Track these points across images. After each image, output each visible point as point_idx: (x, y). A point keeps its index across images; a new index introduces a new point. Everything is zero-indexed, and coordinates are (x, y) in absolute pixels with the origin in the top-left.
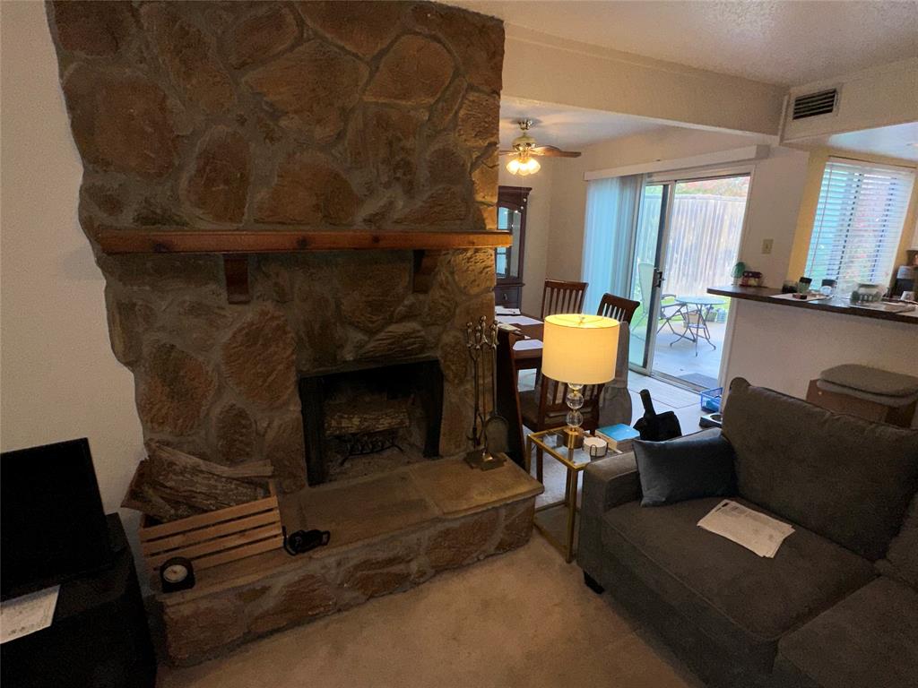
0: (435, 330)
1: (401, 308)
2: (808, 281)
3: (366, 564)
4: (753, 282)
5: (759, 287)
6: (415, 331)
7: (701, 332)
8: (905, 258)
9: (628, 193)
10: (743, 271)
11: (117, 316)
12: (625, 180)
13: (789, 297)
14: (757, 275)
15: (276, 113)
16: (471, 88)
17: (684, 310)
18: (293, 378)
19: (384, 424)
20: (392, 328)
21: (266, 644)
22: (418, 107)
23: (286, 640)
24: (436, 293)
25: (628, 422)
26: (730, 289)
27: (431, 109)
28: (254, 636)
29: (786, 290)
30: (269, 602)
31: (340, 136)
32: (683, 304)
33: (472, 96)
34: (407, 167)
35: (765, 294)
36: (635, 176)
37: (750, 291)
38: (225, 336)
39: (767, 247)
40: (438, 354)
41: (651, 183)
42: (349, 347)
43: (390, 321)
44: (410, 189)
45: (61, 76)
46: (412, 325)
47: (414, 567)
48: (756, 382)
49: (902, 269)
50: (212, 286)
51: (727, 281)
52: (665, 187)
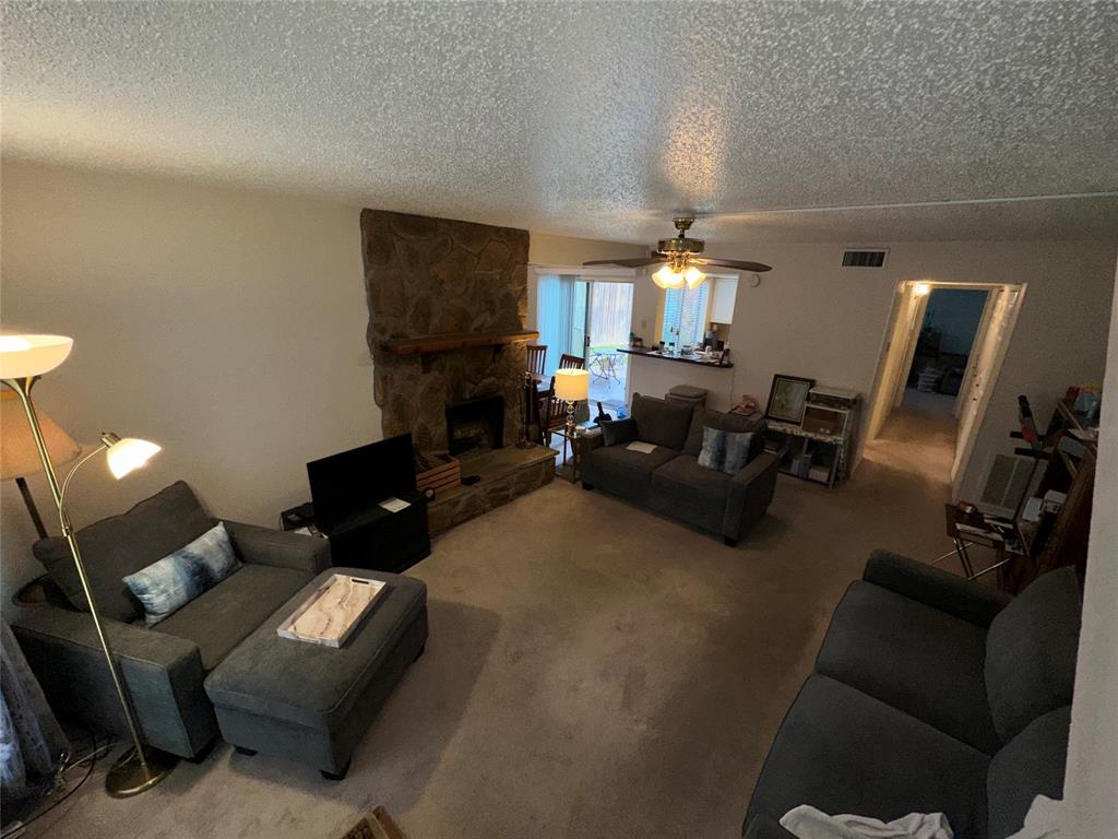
0: (502, 381)
1: (488, 371)
2: (663, 343)
3: (493, 490)
4: (638, 344)
5: (642, 347)
6: (493, 383)
7: (611, 373)
8: (709, 327)
9: (566, 285)
10: (634, 339)
11: (380, 384)
12: (563, 277)
13: (654, 353)
14: (640, 340)
15: (442, 282)
16: (517, 262)
17: (600, 358)
18: (444, 408)
19: (472, 433)
20: (484, 381)
21: (459, 528)
22: (496, 274)
23: (467, 524)
24: (503, 362)
25: (588, 419)
26: (628, 349)
27: (501, 274)
28: (455, 524)
29: (654, 349)
30: (460, 507)
31: (466, 290)
32: (599, 355)
33: (518, 266)
34: (492, 302)
35: (643, 351)
36: (570, 276)
37: (637, 350)
38: (420, 389)
39: (644, 325)
40: (502, 393)
41: (580, 280)
42: (467, 392)
43: (484, 378)
44: (492, 312)
45: (366, 275)
46: (493, 379)
47: (511, 491)
48: (642, 395)
49: (708, 333)
50: (416, 365)
51: (625, 344)
52: (588, 284)
